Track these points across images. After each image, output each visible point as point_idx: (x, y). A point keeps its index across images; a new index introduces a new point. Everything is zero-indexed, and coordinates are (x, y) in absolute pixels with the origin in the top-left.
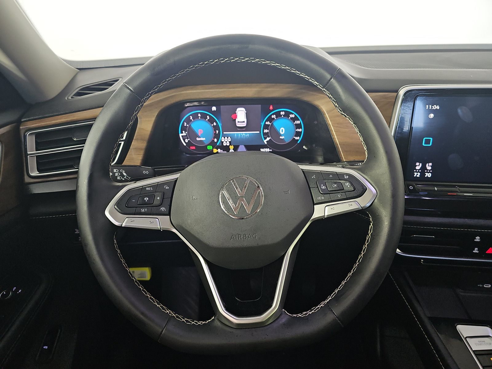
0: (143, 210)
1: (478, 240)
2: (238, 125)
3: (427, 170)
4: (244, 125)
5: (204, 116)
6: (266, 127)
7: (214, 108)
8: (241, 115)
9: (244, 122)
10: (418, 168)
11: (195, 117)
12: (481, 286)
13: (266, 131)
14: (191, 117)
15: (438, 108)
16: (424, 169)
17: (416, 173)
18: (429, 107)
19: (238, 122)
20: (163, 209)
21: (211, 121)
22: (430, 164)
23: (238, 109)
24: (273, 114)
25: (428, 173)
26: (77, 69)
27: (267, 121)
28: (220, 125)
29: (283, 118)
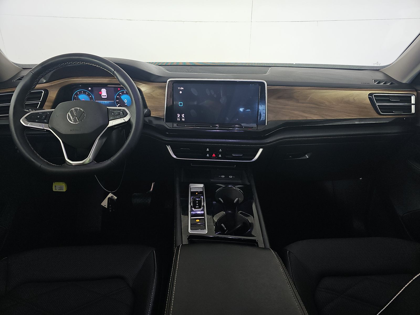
0: (37, 121)
1: (208, 150)
2: (103, 97)
3: (183, 117)
4: (106, 97)
5: (85, 93)
6: (117, 99)
7: (90, 89)
8: (104, 92)
9: (106, 96)
10: (178, 116)
11: (80, 93)
12: (220, 176)
13: (117, 101)
14: (78, 93)
15: (183, 89)
16: (181, 116)
17: (178, 119)
18: (179, 88)
19: (103, 96)
20: (45, 121)
21: (89, 95)
22: (183, 115)
23: (102, 89)
24: (120, 92)
25: (183, 119)
26: (23, 68)
27: (117, 96)
28: (93, 97)
29: (125, 94)
